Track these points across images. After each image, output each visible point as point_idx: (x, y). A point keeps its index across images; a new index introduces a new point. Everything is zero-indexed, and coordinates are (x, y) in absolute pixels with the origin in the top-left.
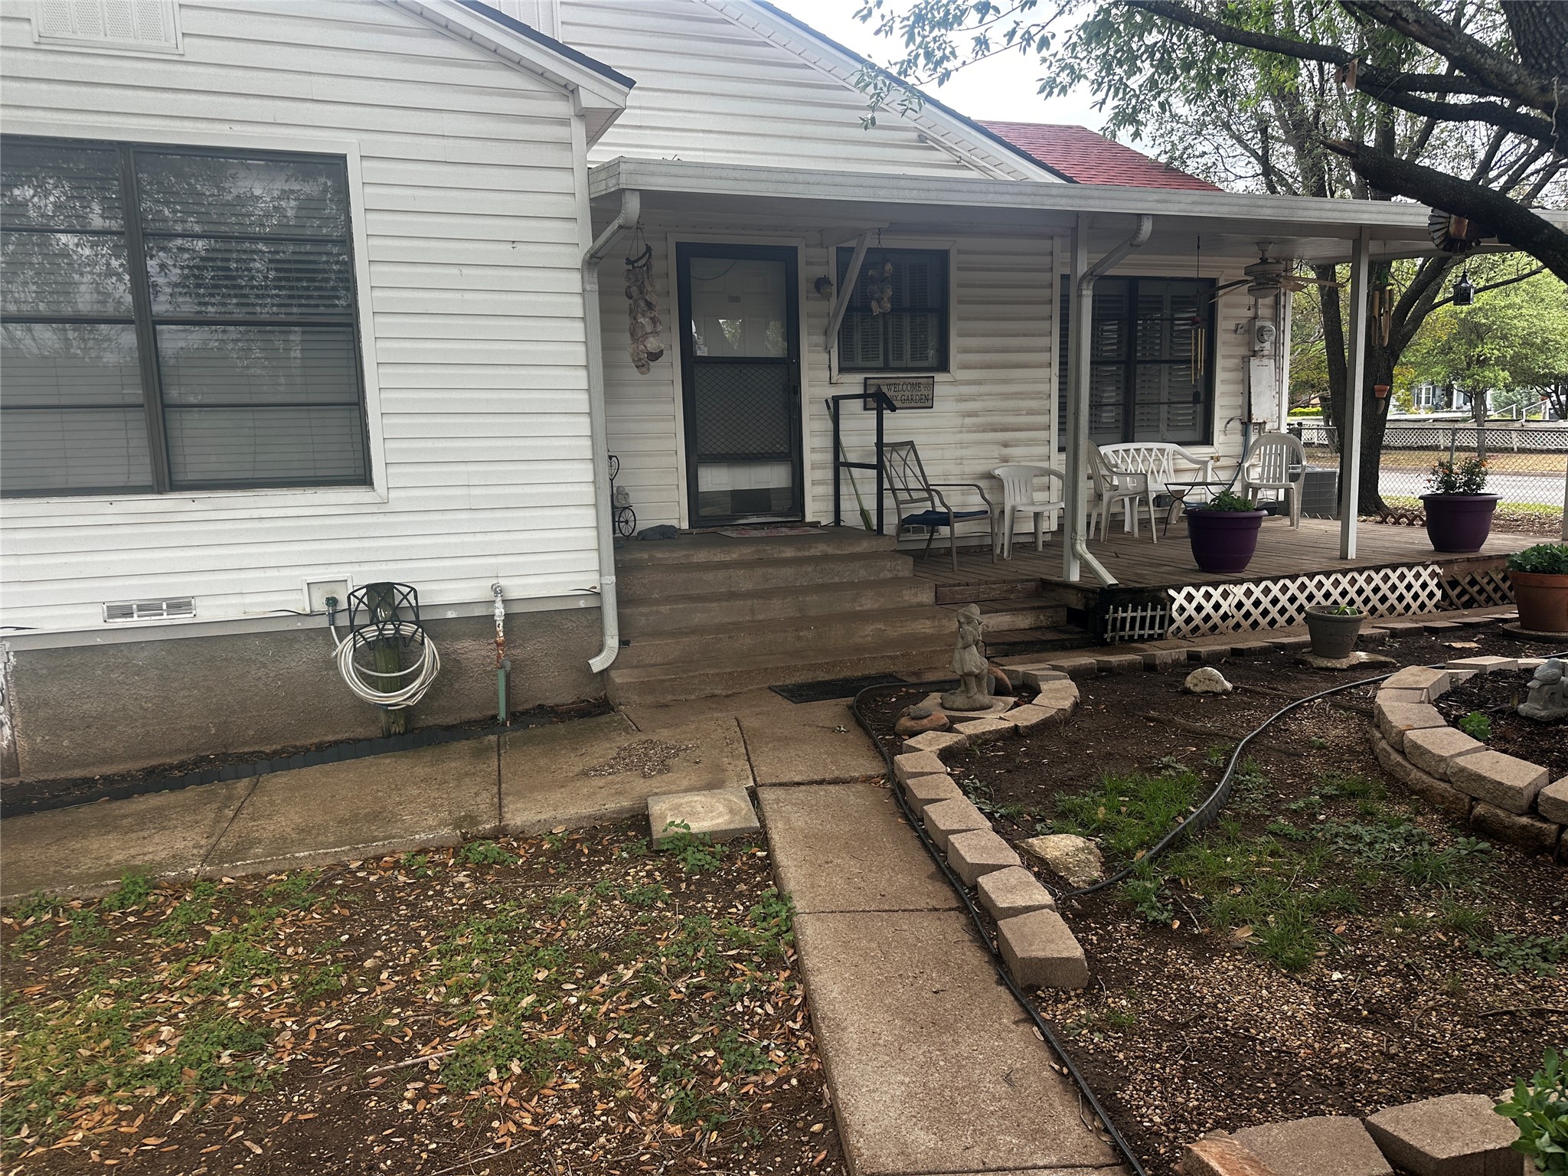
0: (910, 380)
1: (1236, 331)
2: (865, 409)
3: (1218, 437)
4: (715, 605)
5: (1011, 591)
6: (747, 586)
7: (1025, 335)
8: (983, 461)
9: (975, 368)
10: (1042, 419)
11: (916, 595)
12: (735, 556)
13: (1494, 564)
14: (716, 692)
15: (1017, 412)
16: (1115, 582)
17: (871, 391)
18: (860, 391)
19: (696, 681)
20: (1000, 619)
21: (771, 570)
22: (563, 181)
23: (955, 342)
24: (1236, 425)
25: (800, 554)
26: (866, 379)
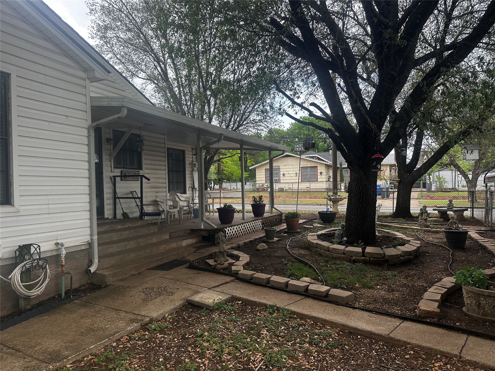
0: (134, 172)
1: (189, 164)
2: (121, 180)
3: (187, 192)
4: (115, 245)
5: (185, 233)
6: (115, 238)
7: (159, 161)
8: (151, 197)
9: (148, 169)
10: (164, 185)
11: (165, 236)
12: (104, 229)
13: (268, 219)
14: (134, 273)
15: (158, 183)
16: (216, 227)
17: (123, 175)
18: (119, 174)
19: (128, 270)
20: (190, 241)
21: (122, 232)
22: (83, 98)
23: (144, 162)
24: (190, 188)
25: (122, 227)
26: (122, 171)
